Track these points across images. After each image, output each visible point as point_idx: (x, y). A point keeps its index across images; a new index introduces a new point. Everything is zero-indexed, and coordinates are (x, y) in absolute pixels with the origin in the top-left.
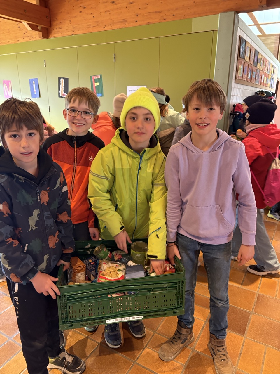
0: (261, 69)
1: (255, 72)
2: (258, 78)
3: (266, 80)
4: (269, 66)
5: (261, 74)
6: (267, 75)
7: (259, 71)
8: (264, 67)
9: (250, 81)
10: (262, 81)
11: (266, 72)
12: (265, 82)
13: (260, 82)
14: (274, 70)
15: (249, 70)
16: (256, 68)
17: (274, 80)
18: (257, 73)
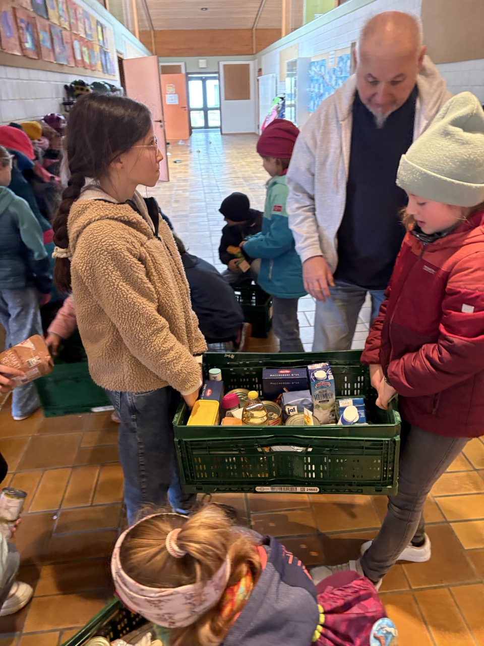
0: (66, 25)
1: (45, 31)
2: (62, 48)
3: (89, 54)
4: (86, 20)
5: (69, 38)
6: (87, 43)
7: (61, 31)
8: (73, 21)
9: (36, 58)
10: (79, 57)
11: (83, 35)
12: (87, 60)
13: (71, 59)
14: (102, 31)
15: (23, 25)
16: (47, 23)
17: (110, 54)
18: (53, 35)
